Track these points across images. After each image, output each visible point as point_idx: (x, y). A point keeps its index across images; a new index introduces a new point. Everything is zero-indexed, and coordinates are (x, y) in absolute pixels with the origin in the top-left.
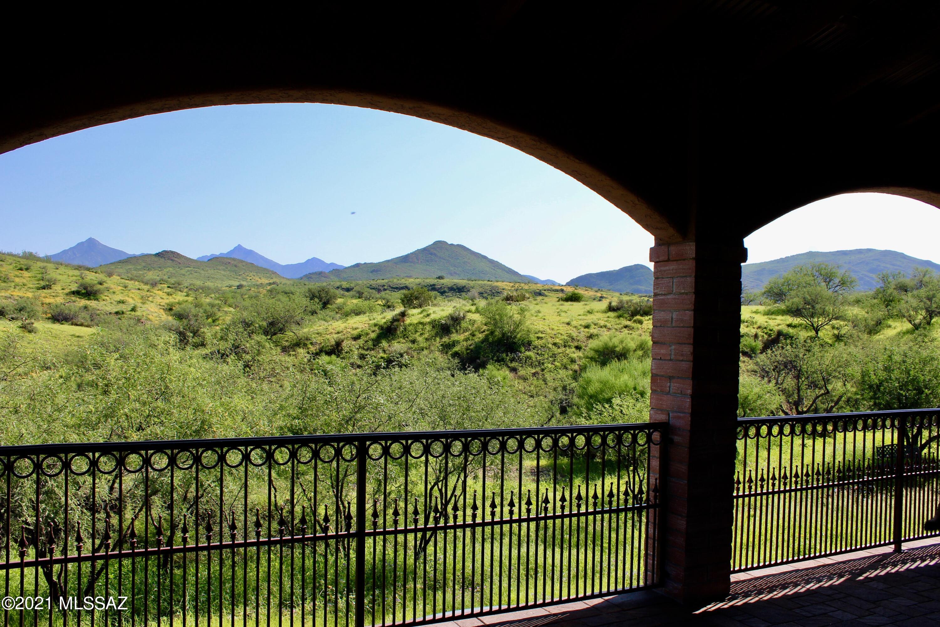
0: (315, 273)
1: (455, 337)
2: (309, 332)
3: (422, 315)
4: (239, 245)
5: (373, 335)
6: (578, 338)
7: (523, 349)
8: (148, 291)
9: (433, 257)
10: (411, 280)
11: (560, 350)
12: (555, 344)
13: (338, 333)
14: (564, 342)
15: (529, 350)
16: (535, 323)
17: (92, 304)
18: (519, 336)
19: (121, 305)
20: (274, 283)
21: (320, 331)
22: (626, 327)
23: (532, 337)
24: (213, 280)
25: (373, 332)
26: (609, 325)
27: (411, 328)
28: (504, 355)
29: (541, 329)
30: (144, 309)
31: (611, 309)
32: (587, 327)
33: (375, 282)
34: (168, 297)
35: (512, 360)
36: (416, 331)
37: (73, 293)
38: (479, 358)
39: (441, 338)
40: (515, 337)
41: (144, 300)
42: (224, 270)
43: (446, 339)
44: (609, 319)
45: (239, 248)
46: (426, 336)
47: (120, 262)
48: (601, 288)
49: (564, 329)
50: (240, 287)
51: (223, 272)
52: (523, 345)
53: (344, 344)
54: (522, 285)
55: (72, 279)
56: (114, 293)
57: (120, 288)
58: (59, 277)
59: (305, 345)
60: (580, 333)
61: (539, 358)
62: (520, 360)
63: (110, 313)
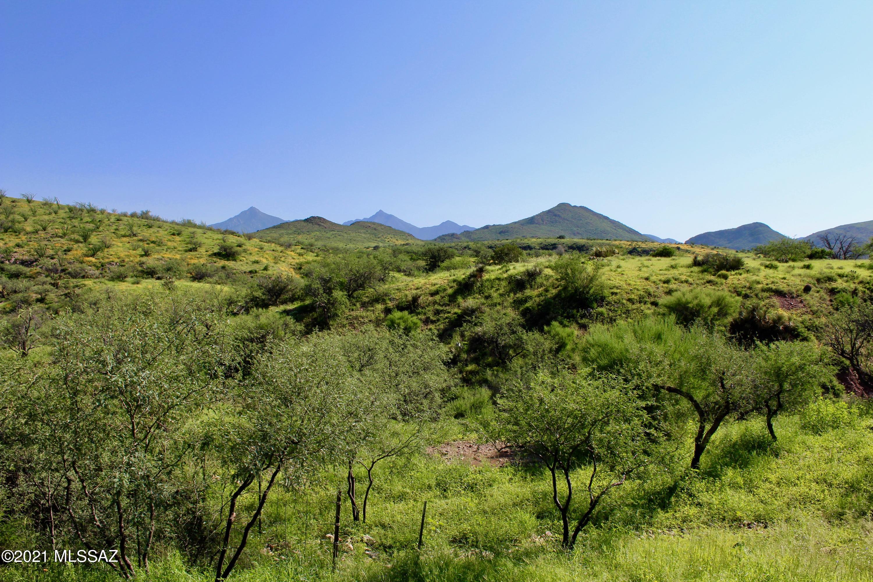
0: (448, 235)
1: (528, 292)
2: (389, 288)
3: (500, 271)
4: (380, 211)
5: (450, 291)
6: (656, 294)
7: (595, 305)
8: (281, 252)
9: (557, 218)
10: (534, 240)
11: (634, 307)
12: (629, 300)
13: (417, 289)
14: (640, 298)
15: (602, 306)
16: (612, 278)
17: (230, 264)
18: (591, 291)
19: (256, 265)
20: (407, 244)
21: (400, 287)
22: (709, 282)
23: (606, 292)
24: (355, 242)
25: (451, 287)
26: (690, 280)
27: (487, 284)
28: (575, 311)
29: (617, 285)
30: (275, 268)
31: (696, 263)
32: (667, 282)
33: (499, 242)
34: (299, 257)
35: (583, 316)
36: (492, 287)
37: (215, 254)
38: (548, 314)
39: (515, 294)
40: (588, 293)
41: (276, 259)
42: (365, 233)
43: (519, 295)
44: (692, 274)
45: (380, 213)
46: (501, 291)
47: (274, 227)
48: (720, 245)
49: (641, 284)
50: (376, 248)
51: (363, 235)
52: (596, 300)
53: (420, 301)
54: (640, 243)
55: (215, 242)
56: (251, 254)
57: (257, 249)
58: (204, 241)
59: (384, 300)
60: (658, 288)
61: (611, 314)
62: (591, 317)
63: (245, 272)
